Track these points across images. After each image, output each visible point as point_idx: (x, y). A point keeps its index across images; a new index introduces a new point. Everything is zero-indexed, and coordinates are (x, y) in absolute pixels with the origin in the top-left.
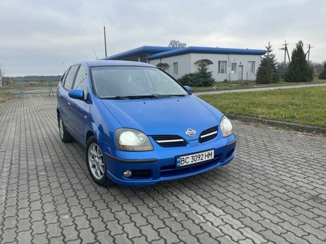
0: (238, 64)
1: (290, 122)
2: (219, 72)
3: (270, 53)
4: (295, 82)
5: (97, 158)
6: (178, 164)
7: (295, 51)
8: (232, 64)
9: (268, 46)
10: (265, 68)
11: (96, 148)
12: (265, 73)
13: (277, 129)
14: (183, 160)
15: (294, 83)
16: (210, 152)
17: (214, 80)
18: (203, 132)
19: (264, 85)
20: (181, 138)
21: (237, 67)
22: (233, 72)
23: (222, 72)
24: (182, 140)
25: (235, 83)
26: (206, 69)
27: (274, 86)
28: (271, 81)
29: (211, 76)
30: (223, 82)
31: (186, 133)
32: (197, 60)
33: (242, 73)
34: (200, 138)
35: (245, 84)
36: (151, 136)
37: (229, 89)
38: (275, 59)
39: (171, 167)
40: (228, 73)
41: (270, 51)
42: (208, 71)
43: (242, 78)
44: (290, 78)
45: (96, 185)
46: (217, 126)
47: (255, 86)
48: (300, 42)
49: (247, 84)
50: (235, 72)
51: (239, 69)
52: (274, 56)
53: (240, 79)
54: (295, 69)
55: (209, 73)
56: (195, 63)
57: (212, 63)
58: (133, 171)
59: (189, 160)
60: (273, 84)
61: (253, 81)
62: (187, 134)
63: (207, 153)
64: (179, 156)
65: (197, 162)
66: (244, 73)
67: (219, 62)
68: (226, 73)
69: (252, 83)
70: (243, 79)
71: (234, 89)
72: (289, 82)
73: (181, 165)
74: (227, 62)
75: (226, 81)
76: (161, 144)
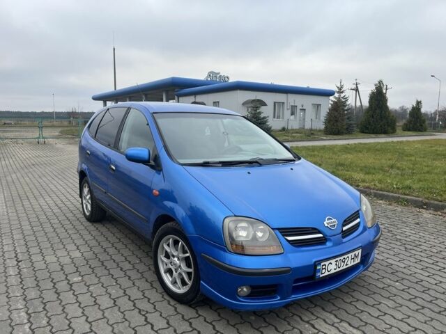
0: (299, 107)
1: (407, 195)
2: (274, 117)
3: (342, 95)
4: (373, 133)
5: (176, 259)
6: (318, 274)
7: (373, 93)
8: (292, 106)
9: (339, 85)
10: (336, 114)
11: (176, 243)
12: (337, 121)
13: (390, 204)
14: (324, 267)
15: (373, 135)
16: (356, 252)
17: (270, 128)
18: (345, 221)
19: (335, 137)
20: (319, 232)
21: (298, 111)
22: (292, 117)
23: (278, 117)
24: (320, 235)
25: (297, 133)
26: (260, 113)
27: (348, 139)
28: (345, 131)
29: (266, 122)
30: (281, 131)
31: (325, 223)
32: (245, 100)
33: (304, 119)
34: (342, 231)
35: (311, 134)
36: (278, 229)
37: (291, 141)
38: (348, 103)
39: (307, 279)
40: (286, 118)
41: (342, 92)
42: (262, 116)
43: (304, 126)
44: (367, 129)
45: (173, 302)
46: (358, 211)
47: (325, 138)
48: (381, 82)
49: (312, 134)
50: (295, 118)
51: (299, 114)
52: (346, 99)
53: (302, 126)
54: (373, 117)
55: (264, 118)
56: (243, 104)
57: (266, 105)
58: (252, 287)
59: (332, 267)
60: (347, 136)
61: (320, 131)
62: (326, 225)
63: (353, 254)
64: (319, 262)
65: (341, 269)
66: (306, 120)
67: (275, 103)
68: (283, 118)
69: (319, 133)
70: (306, 127)
71: (297, 141)
72: (366, 133)
73: (321, 276)
74: (285, 104)
75: (284, 129)
76: (292, 242)
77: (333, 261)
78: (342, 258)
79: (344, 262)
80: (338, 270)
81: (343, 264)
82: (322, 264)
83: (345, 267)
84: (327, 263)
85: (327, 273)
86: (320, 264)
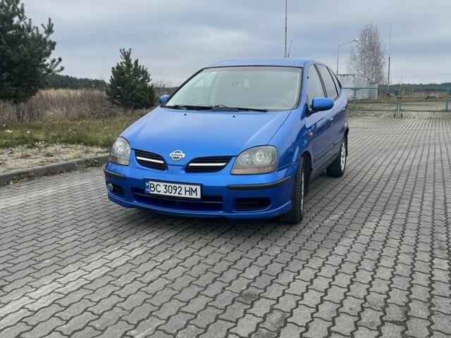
6: (147, 190)
14: (152, 186)
16: (194, 187)
18: (196, 159)
31: (171, 154)
34: (188, 166)
46: (231, 157)
58: (113, 185)
59: (161, 189)
62: (171, 156)
63: (188, 187)
65: (172, 194)
73: (150, 192)
76: (140, 162)
77: (162, 184)
78: (173, 185)
79: (176, 190)
80: (168, 194)
81: (174, 191)
82: (150, 182)
83: (177, 195)
84: (155, 183)
85: (156, 192)
86: (148, 182)
